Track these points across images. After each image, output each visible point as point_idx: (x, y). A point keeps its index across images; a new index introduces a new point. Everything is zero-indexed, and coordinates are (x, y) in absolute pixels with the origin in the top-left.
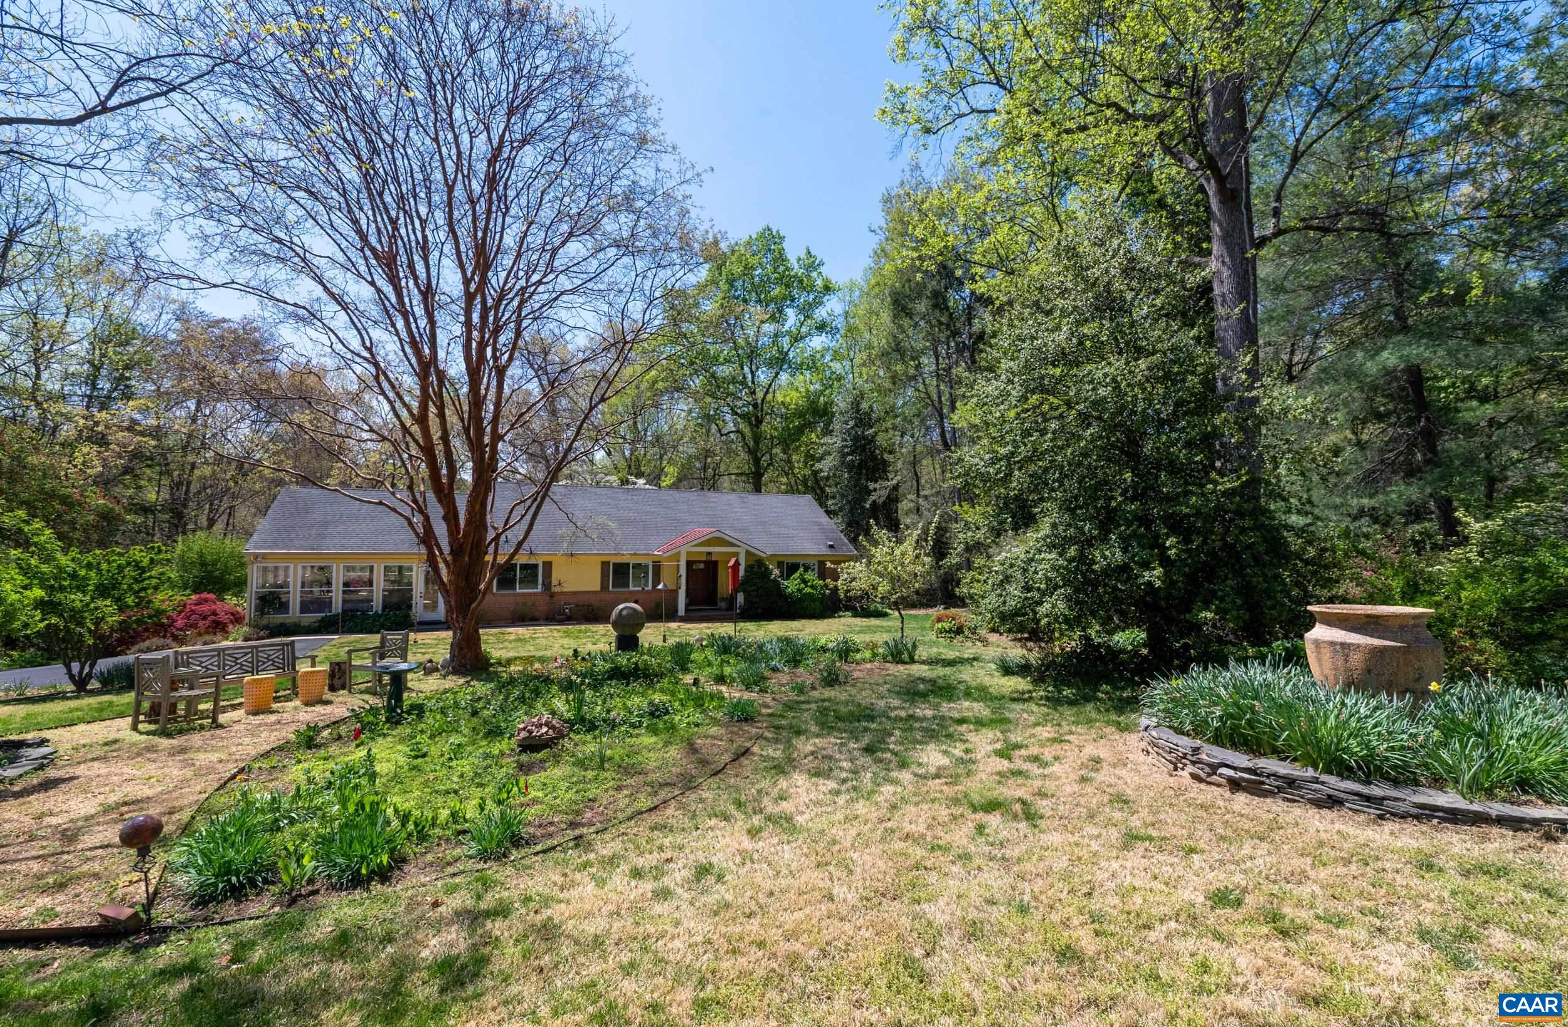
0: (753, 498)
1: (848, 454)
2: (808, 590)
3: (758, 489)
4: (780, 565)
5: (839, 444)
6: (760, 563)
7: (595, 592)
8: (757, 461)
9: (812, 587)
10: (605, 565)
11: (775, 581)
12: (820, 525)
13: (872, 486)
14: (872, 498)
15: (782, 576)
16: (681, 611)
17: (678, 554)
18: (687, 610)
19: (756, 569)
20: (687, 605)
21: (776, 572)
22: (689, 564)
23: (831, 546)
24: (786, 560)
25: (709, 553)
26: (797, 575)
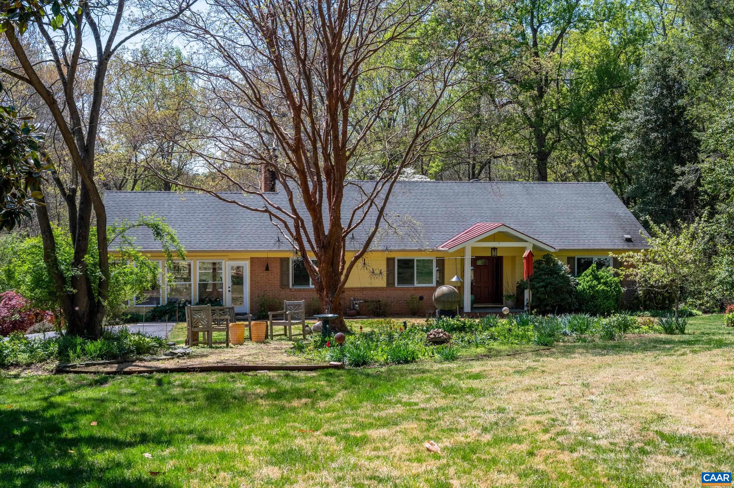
0: (537, 187)
1: (653, 130)
2: (601, 287)
3: (543, 177)
4: (570, 260)
5: (642, 118)
6: (548, 258)
7: (381, 289)
8: (541, 139)
9: (605, 284)
10: (390, 261)
11: (563, 277)
12: (615, 216)
13: (678, 169)
14: (679, 184)
15: (572, 273)
16: (467, 308)
17: (464, 249)
18: (472, 308)
19: (544, 265)
20: (473, 302)
21: (566, 267)
22: (474, 261)
23: (629, 240)
24: (577, 256)
25: (494, 249)
26: (589, 271)
